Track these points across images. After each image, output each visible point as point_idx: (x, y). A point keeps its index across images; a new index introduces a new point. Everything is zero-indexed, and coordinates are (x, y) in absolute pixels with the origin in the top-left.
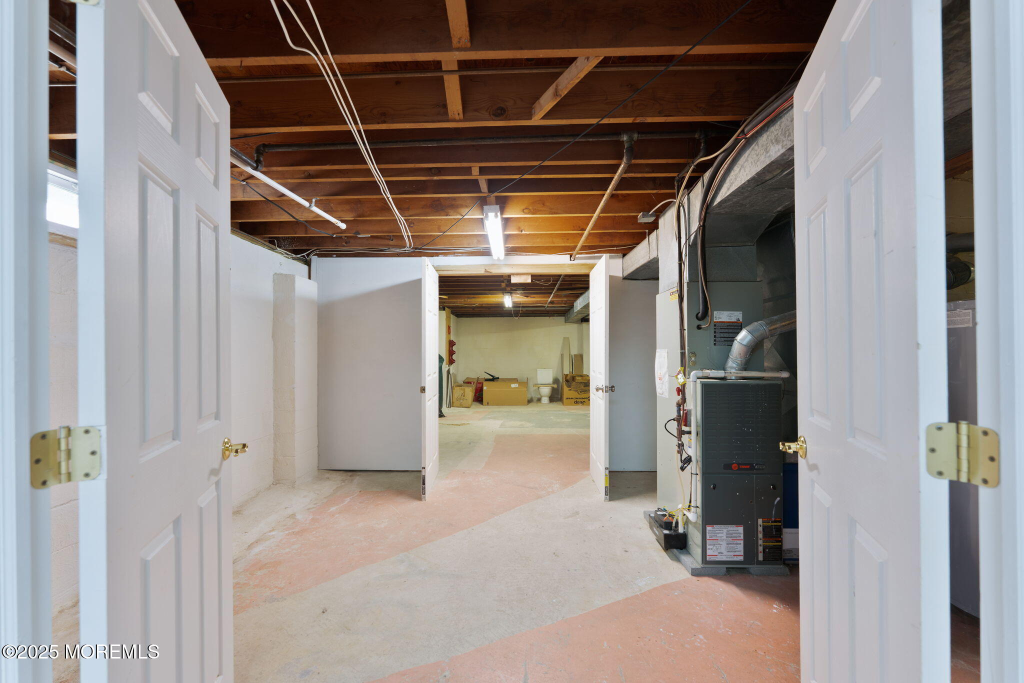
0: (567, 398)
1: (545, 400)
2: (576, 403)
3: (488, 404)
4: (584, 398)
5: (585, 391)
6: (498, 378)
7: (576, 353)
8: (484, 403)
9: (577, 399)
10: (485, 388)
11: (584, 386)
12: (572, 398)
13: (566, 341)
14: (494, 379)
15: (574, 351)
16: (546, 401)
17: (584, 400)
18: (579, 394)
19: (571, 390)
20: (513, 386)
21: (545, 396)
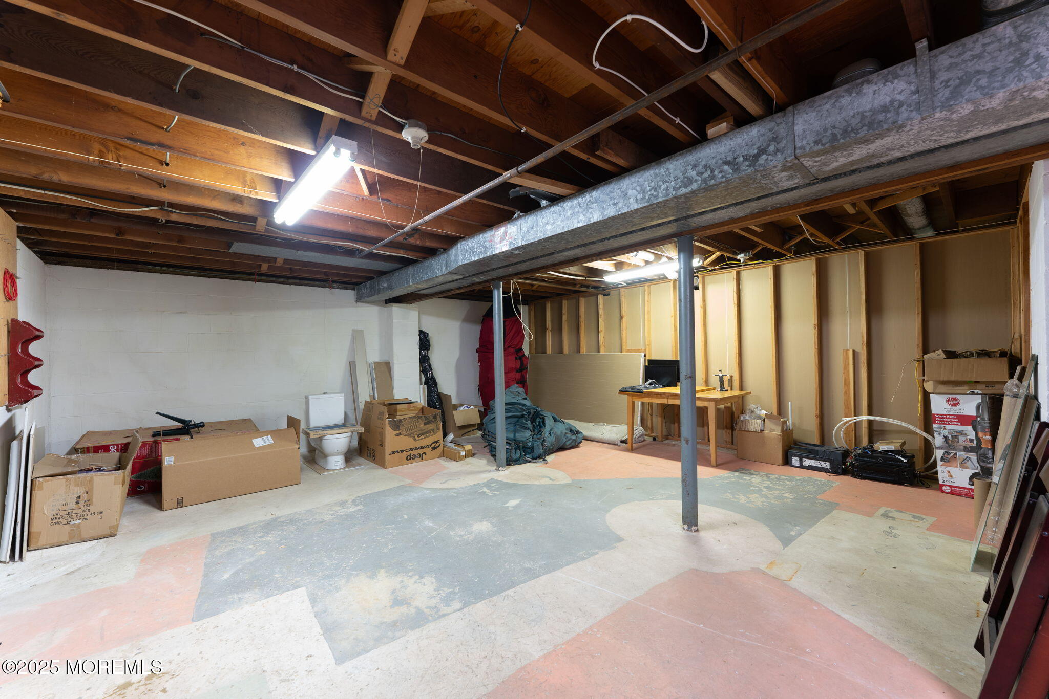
0: (393, 453)
1: (336, 462)
2: (410, 458)
3: (180, 504)
4: (425, 447)
5: (427, 433)
6: (202, 425)
7: (377, 360)
8: (165, 505)
9: (411, 450)
10: (168, 461)
11: (425, 424)
12: (402, 451)
13: (357, 336)
14: (186, 428)
15: (374, 356)
16: (340, 463)
17: (421, 452)
18: (416, 440)
19: (400, 434)
20: (258, 442)
21: (338, 454)
